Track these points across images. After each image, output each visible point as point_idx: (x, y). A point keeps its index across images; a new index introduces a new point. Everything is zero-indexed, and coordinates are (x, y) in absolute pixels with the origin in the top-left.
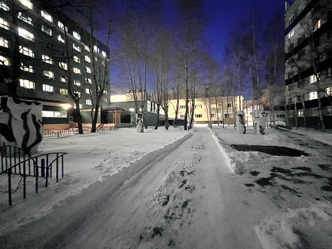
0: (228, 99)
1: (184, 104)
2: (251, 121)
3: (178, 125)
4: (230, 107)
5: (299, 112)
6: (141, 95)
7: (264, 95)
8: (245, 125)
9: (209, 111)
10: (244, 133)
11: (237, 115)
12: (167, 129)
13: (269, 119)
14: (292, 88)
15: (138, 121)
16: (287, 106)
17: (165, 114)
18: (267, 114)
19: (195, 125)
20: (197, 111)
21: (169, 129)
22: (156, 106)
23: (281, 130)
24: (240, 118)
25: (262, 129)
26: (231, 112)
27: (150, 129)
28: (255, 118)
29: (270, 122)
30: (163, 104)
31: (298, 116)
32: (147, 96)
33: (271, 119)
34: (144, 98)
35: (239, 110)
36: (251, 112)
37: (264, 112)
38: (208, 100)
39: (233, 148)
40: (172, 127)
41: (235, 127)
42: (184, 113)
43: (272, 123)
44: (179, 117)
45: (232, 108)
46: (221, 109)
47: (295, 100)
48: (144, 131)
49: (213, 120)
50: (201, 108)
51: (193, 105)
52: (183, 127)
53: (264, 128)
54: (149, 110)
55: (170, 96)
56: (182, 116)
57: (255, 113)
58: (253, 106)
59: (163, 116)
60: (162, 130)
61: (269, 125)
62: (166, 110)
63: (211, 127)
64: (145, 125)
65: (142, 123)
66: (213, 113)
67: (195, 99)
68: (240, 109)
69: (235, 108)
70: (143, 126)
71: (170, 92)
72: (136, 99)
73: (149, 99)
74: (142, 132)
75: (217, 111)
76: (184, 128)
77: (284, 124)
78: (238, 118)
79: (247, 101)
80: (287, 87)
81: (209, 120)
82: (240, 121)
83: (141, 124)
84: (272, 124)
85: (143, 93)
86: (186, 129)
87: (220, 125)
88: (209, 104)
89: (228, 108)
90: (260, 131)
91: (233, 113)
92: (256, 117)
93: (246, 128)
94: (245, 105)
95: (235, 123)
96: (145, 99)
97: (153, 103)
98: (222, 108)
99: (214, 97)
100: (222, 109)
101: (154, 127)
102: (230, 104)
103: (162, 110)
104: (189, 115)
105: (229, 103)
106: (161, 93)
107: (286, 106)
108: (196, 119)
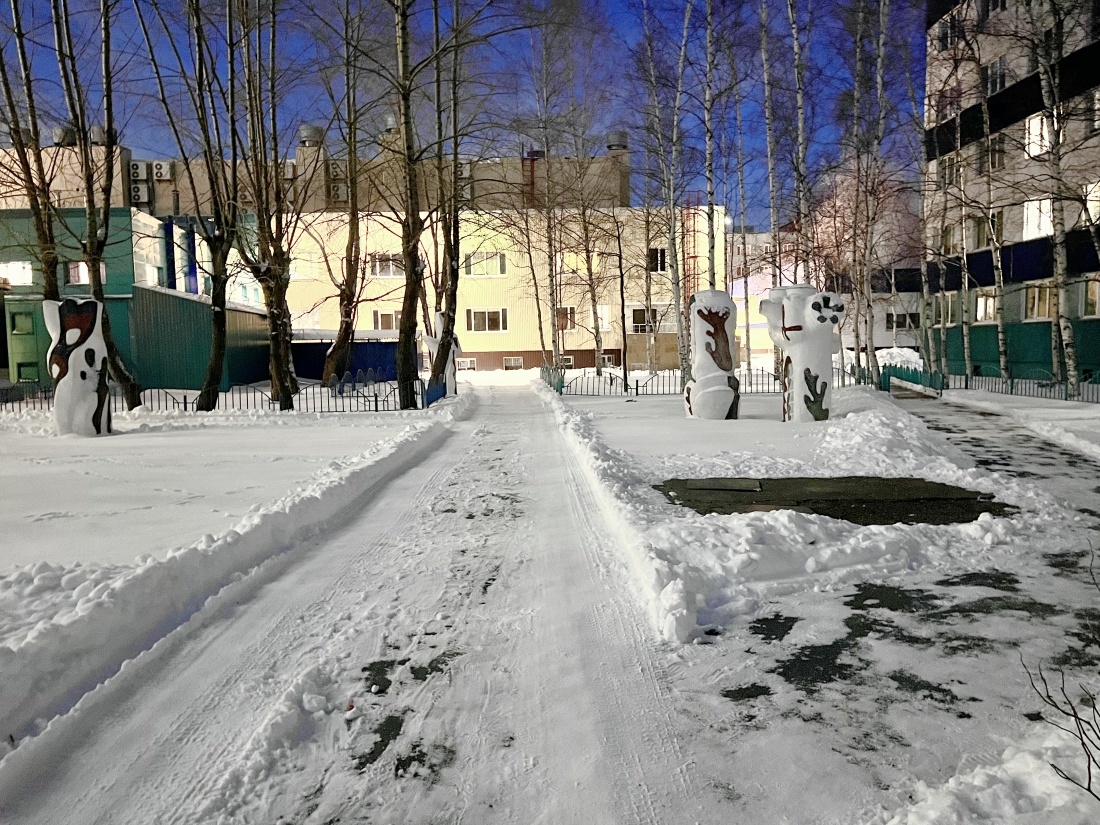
0: (648, 222)
1: (396, 246)
2: (766, 351)
3: (354, 380)
4: (663, 269)
5: (981, 301)
6: (78, 168)
7: (827, 206)
8: (736, 373)
9: (544, 294)
10: (732, 414)
11: (694, 316)
12: (287, 405)
13: (848, 340)
14: (951, 175)
15: (63, 353)
16: (932, 266)
17: (269, 304)
18: (840, 309)
19: (467, 378)
20: (473, 294)
21: (296, 404)
22: (203, 252)
23: (903, 395)
24: (709, 333)
25: (813, 391)
26: (663, 299)
27: (165, 407)
28: (785, 329)
29: (853, 354)
30: (254, 239)
31: (976, 320)
32: (130, 180)
33: (857, 336)
34: (107, 190)
35: (707, 287)
36: (766, 296)
37: (826, 300)
38: (537, 222)
39: (672, 501)
40: (317, 389)
41: (683, 383)
42: (394, 306)
43: (863, 356)
44: (364, 327)
45: (669, 272)
46: (615, 277)
47: (964, 242)
48: (115, 425)
49: (567, 348)
50: (503, 270)
51: (452, 250)
52: (390, 390)
53: (825, 385)
54: (150, 278)
55: (300, 183)
56: (387, 318)
57: (785, 302)
58: (773, 262)
59: (258, 321)
60: (251, 411)
61: (848, 369)
62: (274, 277)
63: (559, 387)
64: (122, 378)
65: (98, 365)
66: (567, 304)
67: (464, 214)
68: (712, 284)
69: (686, 276)
70: (102, 391)
71: (301, 160)
72: (39, 191)
73: (144, 198)
74: (98, 431)
75: (592, 290)
76: (395, 399)
77: (913, 360)
78: (699, 329)
79: (749, 238)
80: (933, 166)
81: (549, 347)
82: (708, 345)
83: (92, 373)
84: (863, 364)
85: (98, 153)
86: (408, 402)
87: (607, 371)
88: (545, 246)
89: (649, 277)
90: (807, 399)
91: (678, 302)
92: (787, 326)
93: (742, 389)
94: (738, 261)
95: (685, 359)
96: (117, 200)
97: (178, 232)
98: (618, 273)
99: (571, 203)
100: (619, 279)
101: (194, 395)
102: (663, 251)
103: (246, 277)
104: (426, 316)
105: (653, 245)
106: (230, 162)
107: (924, 269)
108: (469, 340)
